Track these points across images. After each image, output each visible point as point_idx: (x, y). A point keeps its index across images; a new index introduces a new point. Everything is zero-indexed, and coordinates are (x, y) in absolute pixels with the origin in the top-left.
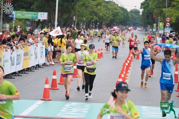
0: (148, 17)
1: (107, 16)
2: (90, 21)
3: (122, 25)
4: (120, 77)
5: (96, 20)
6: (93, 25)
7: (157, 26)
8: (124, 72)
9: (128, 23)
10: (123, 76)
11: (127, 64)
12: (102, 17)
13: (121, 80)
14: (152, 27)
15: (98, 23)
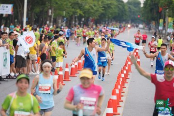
0: (151, 10)
1: (95, 8)
2: (72, 15)
3: (116, 21)
4: (114, 93)
5: (80, 15)
6: (75, 22)
7: (164, 22)
8: (119, 87)
9: (125, 18)
10: (117, 91)
11: (123, 76)
12: (89, 10)
13: (115, 98)
14: (158, 24)
15: (83, 19)
